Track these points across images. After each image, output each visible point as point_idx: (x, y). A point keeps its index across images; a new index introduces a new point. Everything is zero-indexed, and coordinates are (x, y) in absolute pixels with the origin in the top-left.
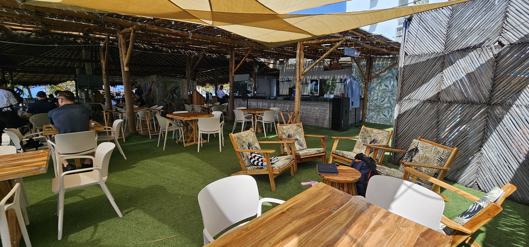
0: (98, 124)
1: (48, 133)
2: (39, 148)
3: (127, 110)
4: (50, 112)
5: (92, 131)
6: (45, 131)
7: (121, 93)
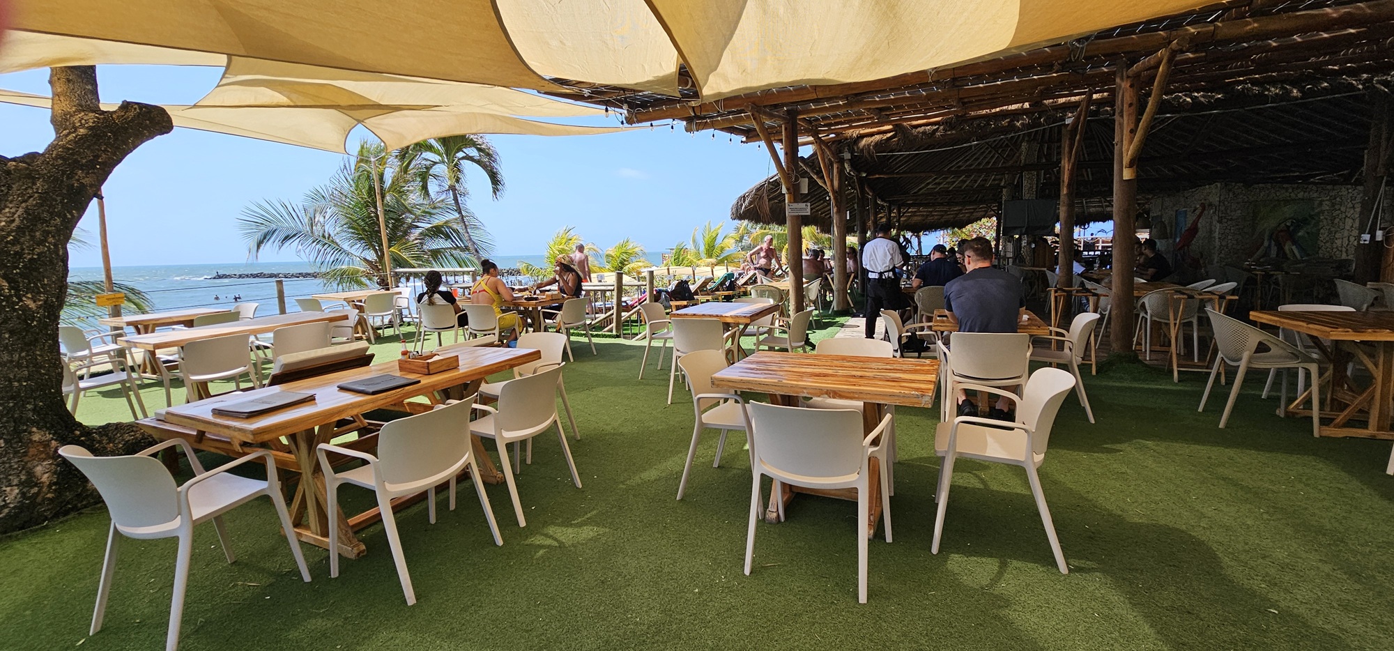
0: (1036, 320)
1: (941, 326)
2: (923, 354)
3: (1114, 288)
4: (948, 284)
5: (1023, 336)
6: (937, 321)
7: (1098, 242)
